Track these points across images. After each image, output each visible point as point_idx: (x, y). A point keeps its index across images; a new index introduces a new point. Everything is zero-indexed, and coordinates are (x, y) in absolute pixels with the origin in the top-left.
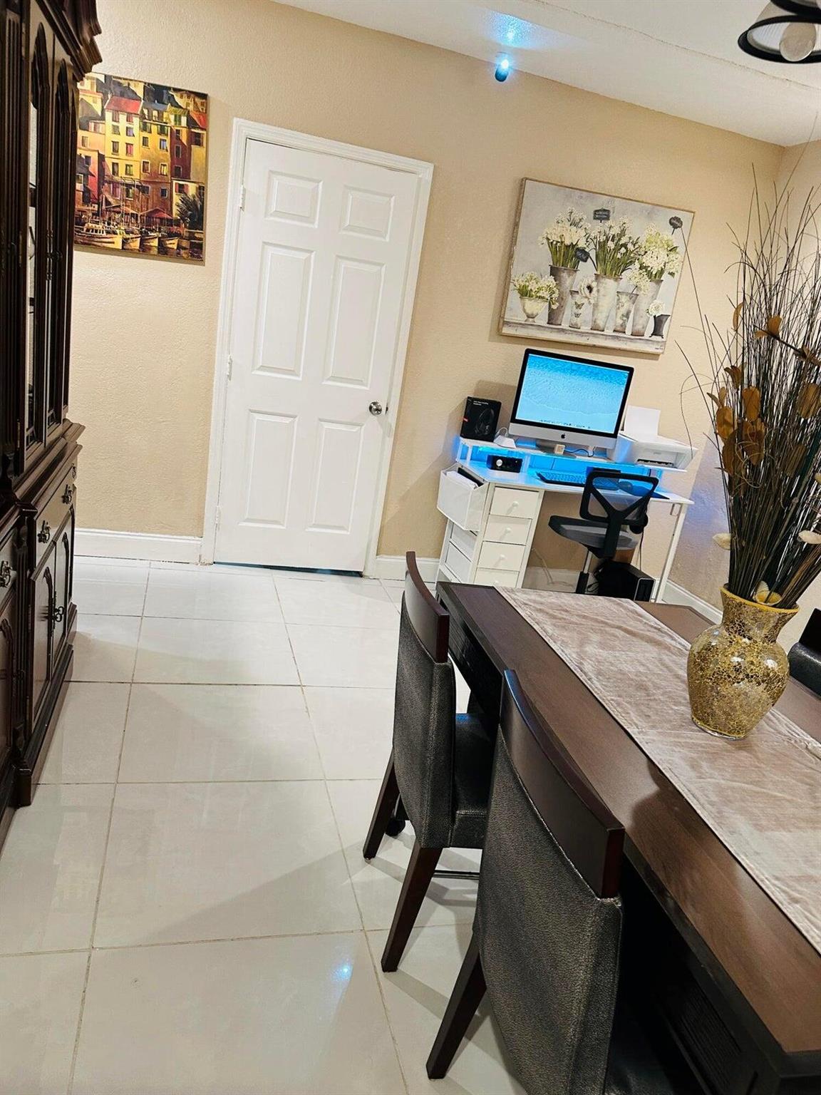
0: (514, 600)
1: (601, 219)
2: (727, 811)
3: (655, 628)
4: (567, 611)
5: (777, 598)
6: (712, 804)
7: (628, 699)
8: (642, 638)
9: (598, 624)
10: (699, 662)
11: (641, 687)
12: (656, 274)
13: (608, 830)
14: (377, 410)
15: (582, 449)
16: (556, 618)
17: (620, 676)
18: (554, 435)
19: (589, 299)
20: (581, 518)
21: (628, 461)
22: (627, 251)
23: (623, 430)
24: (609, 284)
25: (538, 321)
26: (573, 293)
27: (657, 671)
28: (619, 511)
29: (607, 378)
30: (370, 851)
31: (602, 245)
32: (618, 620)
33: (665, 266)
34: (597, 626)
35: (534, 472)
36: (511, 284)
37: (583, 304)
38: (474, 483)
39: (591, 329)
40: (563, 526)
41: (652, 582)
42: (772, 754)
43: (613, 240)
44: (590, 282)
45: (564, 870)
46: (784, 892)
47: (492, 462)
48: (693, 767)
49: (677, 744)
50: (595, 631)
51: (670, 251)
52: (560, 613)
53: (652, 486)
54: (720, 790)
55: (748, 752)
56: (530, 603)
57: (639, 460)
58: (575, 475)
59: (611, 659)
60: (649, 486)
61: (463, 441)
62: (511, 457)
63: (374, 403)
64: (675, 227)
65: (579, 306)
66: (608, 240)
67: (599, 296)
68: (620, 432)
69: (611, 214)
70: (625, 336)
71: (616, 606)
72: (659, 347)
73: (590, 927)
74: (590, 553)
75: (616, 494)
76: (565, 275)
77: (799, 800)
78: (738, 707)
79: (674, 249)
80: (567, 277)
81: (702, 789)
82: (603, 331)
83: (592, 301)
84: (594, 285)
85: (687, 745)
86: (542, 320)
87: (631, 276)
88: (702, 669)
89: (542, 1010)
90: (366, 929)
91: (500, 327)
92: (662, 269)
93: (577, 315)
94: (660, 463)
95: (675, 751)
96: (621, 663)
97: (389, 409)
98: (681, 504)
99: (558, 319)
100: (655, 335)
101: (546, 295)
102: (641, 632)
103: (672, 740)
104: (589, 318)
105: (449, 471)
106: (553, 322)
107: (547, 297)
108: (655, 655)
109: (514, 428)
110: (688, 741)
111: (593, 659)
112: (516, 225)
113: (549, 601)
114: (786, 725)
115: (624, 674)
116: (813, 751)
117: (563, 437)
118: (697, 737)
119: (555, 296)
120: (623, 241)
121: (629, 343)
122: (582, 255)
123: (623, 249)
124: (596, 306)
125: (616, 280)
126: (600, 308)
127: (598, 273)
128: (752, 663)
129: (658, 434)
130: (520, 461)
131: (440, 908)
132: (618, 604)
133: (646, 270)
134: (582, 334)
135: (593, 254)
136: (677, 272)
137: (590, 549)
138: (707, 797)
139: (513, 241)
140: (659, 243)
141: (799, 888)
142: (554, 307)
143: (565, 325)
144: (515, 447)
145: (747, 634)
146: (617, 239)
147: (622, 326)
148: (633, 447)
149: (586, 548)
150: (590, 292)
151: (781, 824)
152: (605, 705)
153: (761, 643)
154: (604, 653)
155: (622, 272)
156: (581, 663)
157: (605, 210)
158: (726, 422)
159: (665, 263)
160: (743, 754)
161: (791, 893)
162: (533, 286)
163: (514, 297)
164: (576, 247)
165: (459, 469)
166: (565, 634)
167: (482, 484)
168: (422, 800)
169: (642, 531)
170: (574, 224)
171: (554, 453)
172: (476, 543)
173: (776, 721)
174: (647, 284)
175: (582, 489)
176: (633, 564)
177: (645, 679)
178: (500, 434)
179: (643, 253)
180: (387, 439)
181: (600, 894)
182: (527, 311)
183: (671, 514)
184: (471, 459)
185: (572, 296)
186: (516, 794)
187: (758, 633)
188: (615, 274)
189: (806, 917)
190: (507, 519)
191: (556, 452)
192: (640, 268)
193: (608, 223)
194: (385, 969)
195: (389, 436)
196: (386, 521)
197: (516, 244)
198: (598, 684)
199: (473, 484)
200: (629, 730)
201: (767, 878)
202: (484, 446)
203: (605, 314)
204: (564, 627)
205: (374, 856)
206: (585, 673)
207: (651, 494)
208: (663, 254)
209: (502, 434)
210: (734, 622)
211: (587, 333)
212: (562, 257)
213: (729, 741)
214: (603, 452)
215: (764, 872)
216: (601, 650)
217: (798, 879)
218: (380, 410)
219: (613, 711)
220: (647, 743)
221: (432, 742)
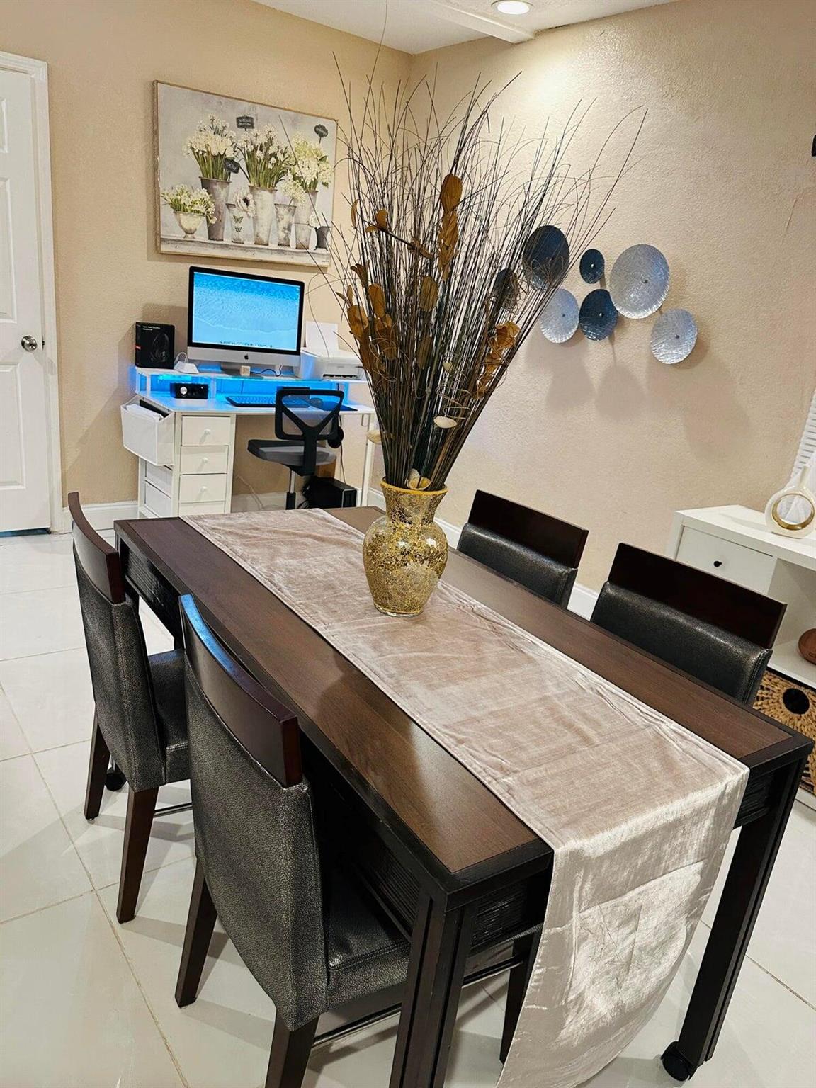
0: (202, 527)
1: (245, 127)
2: (404, 679)
3: (343, 531)
4: (257, 529)
5: (427, 482)
6: (391, 676)
7: (316, 600)
8: (330, 541)
9: (289, 536)
10: (372, 551)
11: (330, 587)
12: (310, 185)
13: (281, 722)
14: (31, 345)
15: (269, 369)
16: (247, 538)
17: (309, 581)
18: (237, 357)
19: (247, 212)
20: (278, 439)
21: (315, 377)
22: (277, 162)
23: (305, 346)
24: (265, 195)
25: (198, 238)
26: (229, 206)
27: (344, 569)
28: (312, 428)
29: (279, 295)
30: (92, 811)
31: (252, 155)
32: (308, 529)
33: (317, 176)
34: (288, 538)
35: (222, 397)
36: (162, 199)
37: (242, 218)
38: (158, 414)
39: (255, 244)
40: (261, 449)
41: (355, 492)
42: (443, 622)
43: (261, 150)
44: (245, 194)
45: (252, 772)
46: (452, 736)
47: (175, 390)
48: (375, 648)
49: (361, 631)
50: (285, 543)
51: (320, 160)
52: (251, 532)
53: (339, 399)
54: (399, 663)
55: (423, 625)
56: (219, 528)
57: (325, 375)
58: (265, 396)
59: (301, 566)
60: (336, 400)
61: (140, 370)
62: (196, 383)
63: (27, 338)
64: (321, 135)
65: (238, 220)
66: (256, 150)
67: (256, 208)
68: (302, 348)
69: (255, 121)
70: (291, 250)
71: (306, 517)
72: (325, 260)
73: (281, 818)
74: (293, 472)
75: (309, 412)
76: (217, 187)
77: (466, 656)
78: (409, 587)
79: (323, 159)
80: (220, 190)
81: (382, 666)
82: (267, 245)
83: (251, 215)
84: (250, 197)
85: (371, 630)
86: (202, 235)
87: (286, 185)
88: (374, 559)
89: (258, 907)
90: (97, 888)
91: (158, 244)
92: (315, 179)
93: (238, 230)
94: (345, 376)
95: (359, 638)
96: (311, 568)
97: (46, 343)
98: (369, 414)
99: (218, 234)
100: (320, 247)
101: (202, 209)
102: (330, 537)
103: (356, 627)
104: (251, 232)
105: (129, 404)
106: (214, 237)
107: (203, 211)
108: (343, 555)
109: (192, 352)
110: (370, 626)
111: (284, 570)
112: (155, 133)
113: (239, 522)
114: (456, 595)
115: (313, 578)
116: (478, 612)
117: (246, 357)
118: (379, 621)
119: (212, 209)
120: (272, 150)
121: (295, 257)
122: (232, 166)
123: (273, 158)
124: (255, 220)
125: (271, 192)
126: (261, 222)
127: (252, 185)
128: (415, 544)
129: (340, 348)
130: (206, 387)
131: (175, 845)
132: (308, 514)
133: (300, 180)
134: (246, 249)
135: (243, 165)
136: (330, 182)
137: (292, 468)
138: (387, 671)
139: (155, 151)
140: (308, 152)
141: (464, 730)
142: (213, 221)
143: (227, 241)
144: (198, 372)
145: (407, 519)
146: (265, 148)
147: (285, 239)
148: (316, 363)
149: (288, 468)
150: (248, 204)
151: (450, 680)
152: (294, 610)
153: (420, 525)
154: (293, 562)
155: (276, 183)
156: (272, 576)
157: (247, 118)
158: (357, 320)
159: (317, 173)
160: (419, 628)
161: (457, 735)
162: (185, 200)
163: (167, 212)
164: (225, 157)
165: (141, 401)
166: (256, 551)
167: (168, 415)
168: (127, 746)
169: (341, 444)
170: (218, 132)
171: (239, 374)
172: (173, 477)
173: (447, 593)
174: (302, 195)
175: (273, 410)
176: (336, 477)
177: (333, 579)
178: (179, 360)
179: (293, 163)
180: (50, 377)
181: (285, 784)
182: (185, 226)
183: (362, 425)
184: (152, 390)
185: (230, 210)
186: (205, 713)
187: (417, 517)
188: (270, 186)
189: (471, 754)
190: (200, 448)
191: (242, 374)
192: (294, 179)
193: (254, 131)
194: (121, 921)
195: (52, 374)
196: (67, 469)
197: (158, 154)
198: (288, 593)
199: (156, 416)
200: (317, 628)
201: (437, 729)
202: (164, 374)
203: (266, 228)
204: (254, 545)
205: (96, 814)
206: (275, 585)
207: (339, 407)
208: (314, 163)
209: (182, 359)
210: (396, 511)
211: (252, 248)
212: (211, 168)
213: (407, 618)
214: (289, 371)
215: (434, 724)
216: (291, 560)
217: (463, 723)
218: (35, 345)
219: (302, 614)
220: (333, 636)
221: (126, 684)
